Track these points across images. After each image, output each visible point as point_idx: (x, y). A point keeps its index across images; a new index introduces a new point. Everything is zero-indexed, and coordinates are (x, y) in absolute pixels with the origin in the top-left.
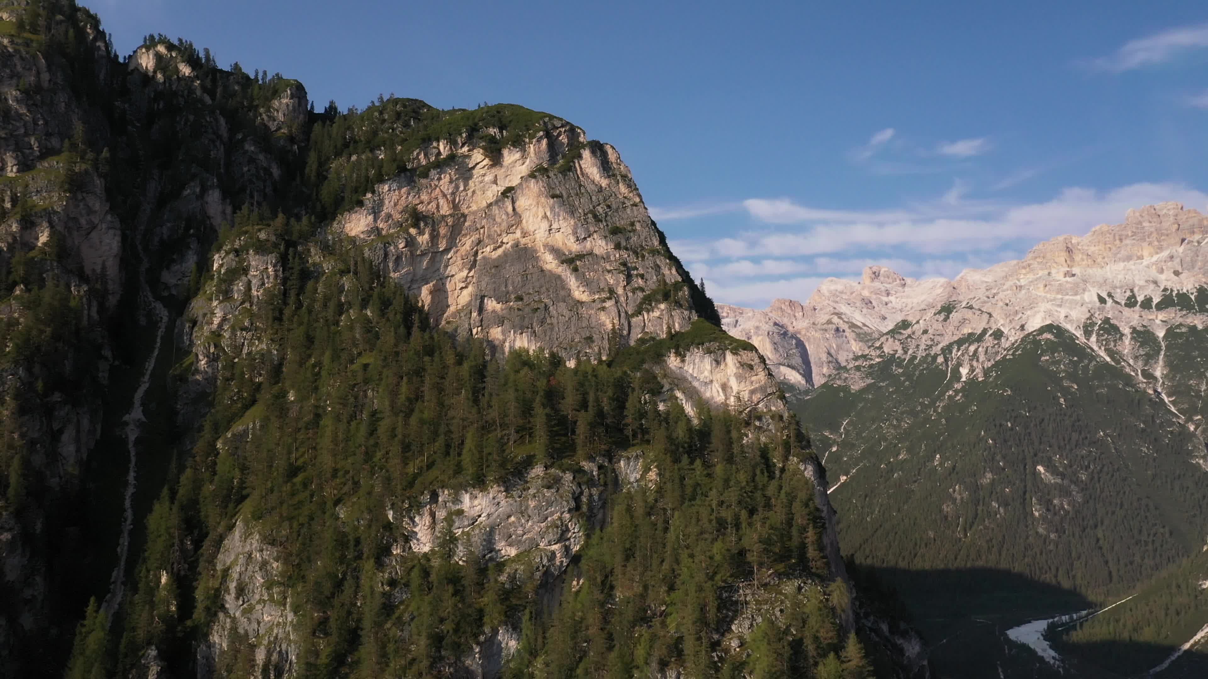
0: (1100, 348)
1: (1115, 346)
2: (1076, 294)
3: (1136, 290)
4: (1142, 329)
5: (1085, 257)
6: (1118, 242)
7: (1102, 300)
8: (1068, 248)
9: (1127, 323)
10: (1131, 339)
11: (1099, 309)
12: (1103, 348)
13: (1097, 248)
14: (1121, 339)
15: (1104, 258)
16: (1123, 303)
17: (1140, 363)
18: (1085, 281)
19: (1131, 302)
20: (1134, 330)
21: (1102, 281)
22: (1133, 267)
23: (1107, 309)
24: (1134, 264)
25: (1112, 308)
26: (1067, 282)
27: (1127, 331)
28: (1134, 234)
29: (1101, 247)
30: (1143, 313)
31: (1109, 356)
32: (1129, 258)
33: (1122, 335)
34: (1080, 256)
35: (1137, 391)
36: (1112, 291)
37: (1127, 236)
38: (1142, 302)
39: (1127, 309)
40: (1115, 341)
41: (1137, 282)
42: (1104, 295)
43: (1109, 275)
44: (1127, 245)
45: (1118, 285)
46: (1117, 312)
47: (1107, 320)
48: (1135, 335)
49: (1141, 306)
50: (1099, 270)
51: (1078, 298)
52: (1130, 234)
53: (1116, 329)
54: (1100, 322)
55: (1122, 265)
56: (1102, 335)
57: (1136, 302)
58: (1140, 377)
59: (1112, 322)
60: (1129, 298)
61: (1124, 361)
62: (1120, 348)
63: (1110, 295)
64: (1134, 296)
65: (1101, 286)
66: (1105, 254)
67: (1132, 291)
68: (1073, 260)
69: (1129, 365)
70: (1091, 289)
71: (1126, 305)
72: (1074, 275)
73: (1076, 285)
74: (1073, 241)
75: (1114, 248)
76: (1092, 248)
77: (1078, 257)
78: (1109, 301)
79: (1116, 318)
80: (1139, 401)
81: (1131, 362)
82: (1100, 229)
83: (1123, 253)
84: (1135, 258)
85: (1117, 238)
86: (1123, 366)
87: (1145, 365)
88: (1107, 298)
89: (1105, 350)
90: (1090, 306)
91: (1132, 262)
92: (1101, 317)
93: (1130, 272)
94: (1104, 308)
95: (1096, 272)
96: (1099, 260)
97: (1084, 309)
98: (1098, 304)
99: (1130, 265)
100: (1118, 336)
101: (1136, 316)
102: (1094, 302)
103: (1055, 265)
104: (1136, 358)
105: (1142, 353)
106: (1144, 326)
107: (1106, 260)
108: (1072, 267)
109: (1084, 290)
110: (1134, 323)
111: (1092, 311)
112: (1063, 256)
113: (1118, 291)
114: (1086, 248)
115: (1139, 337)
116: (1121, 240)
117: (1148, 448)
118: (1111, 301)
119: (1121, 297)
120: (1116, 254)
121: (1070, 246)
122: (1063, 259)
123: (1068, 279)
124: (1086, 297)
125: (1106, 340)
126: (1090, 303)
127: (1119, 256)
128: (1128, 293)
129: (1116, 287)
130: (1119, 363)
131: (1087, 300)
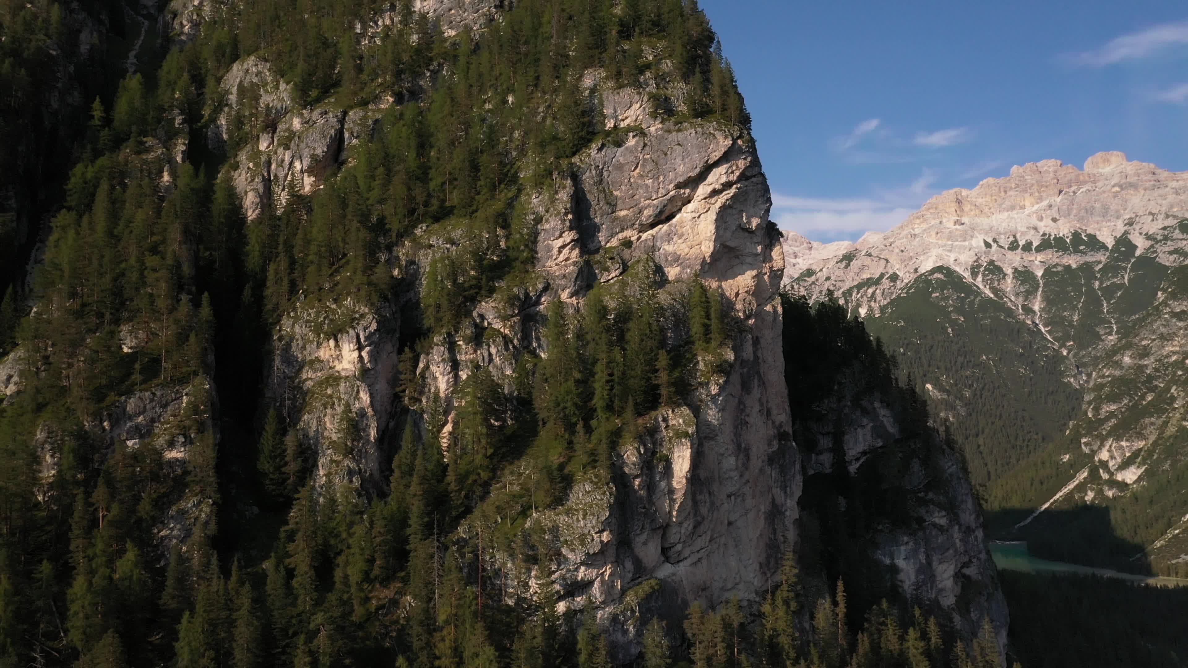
0: (985, 286)
1: (999, 285)
2: (965, 241)
3: (1018, 236)
4: (1023, 269)
5: (973, 208)
6: (1003, 194)
7: (988, 245)
8: (957, 199)
9: (1010, 264)
10: (1013, 278)
11: (985, 253)
12: (988, 287)
13: (984, 200)
14: (1004, 278)
15: (990, 209)
16: (1006, 247)
17: (1021, 299)
18: (973, 229)
19: (1014, 246)
20: (1016, 270)
21: (988, 228)
22: (1016, 216)
23: (992, 253)
24: (1017, 213)
25: (997, 251)
26: (957, 229)
27: (1009, 271)
28: (1017, 186)
29: (988, 198)
30: (1024, 256)
31: (993, 293)
32: (1012, 208)
33: (1005, 275)
34: (969, 206)
35: (1017, 322)
36: (997, 237)
37: (1011, 188)
38: (1023, 246)
39: (1010, 252)
40: (999, 280)
41: (1019, 229)
42: (990, 240)
43: (994, 223)
44: (1011, 196)
45: (1002, 231)
46: (1000, 255)
47: (991, 262)
48: (1016, 275)
49: (1022, 249)
50: (986, 219)
51: (967, 243)
52: (1013, 186)
53: (1000, 269)
54: (985, 264)
55: (1006, 214)
56: (988, 275)
57: (1018, 246)
58: (1021, 311)
59: (996, 263)
60: (1012, 243)
61: (1007, 297)
62: (1003, 287)
63: (995, 241)
64: (1016, 241)
65: (987, 233)
66: (991, 205)
67: (1014, 236)
68: (962, 210)
69: (1011, 301)
70: (978, 236)
71: (1009, 249)
72: (963, 224)
73: (966, 232)
74: (963, 194)
75: (999, 200)
76: (980, 200)
77: (967, 208)
78: (994, 246)
79: (1000, 261)
80: (1018, 331)
81: (1013, 298)
82: (987, 183)
83: (1008, 203)
84: (1018, 208)
85: (1002, 190)
86: (1006, 302)
87: (1025, 300)
88: (992, 243)
89: (990, 288)
90: (977, 250)
91: (1015, 212)
92: (986, 259)
93: (1013, 220)
94: (989, 252)
95: (983, 221)
96: (986, 210)
97: (972, 253)
98: (984, 248)
99: (1014, 214)
100: (1001, 276)
101: (1018, 258)
102: (981, 247)
103: (946, 215)
104: (1017, 295)
105: (1023, 290)
106: (1024, 267)
107: (992, 210)
108: (961, 216)
109: (972, 237)
110: (1016, 264)
111: (979, 255)
112: (953, 207)
113: (1003, 236)
114: (974, 200)
115: (1020, 276)
116: (1005, 192)
117: (1025, 369)
118: (995, 245)
119: (1005, 242)
120: (1001, 205)
121: (959, 197)
122: (953, 209)
123: (957, 227)
124: (974, 242)
125: (990, 279)
126: (977, 247)
127: (1004, 206)
128: (1011, 239)
129: (1001, 234)
130: (1002, 299)
131: (974, 245)
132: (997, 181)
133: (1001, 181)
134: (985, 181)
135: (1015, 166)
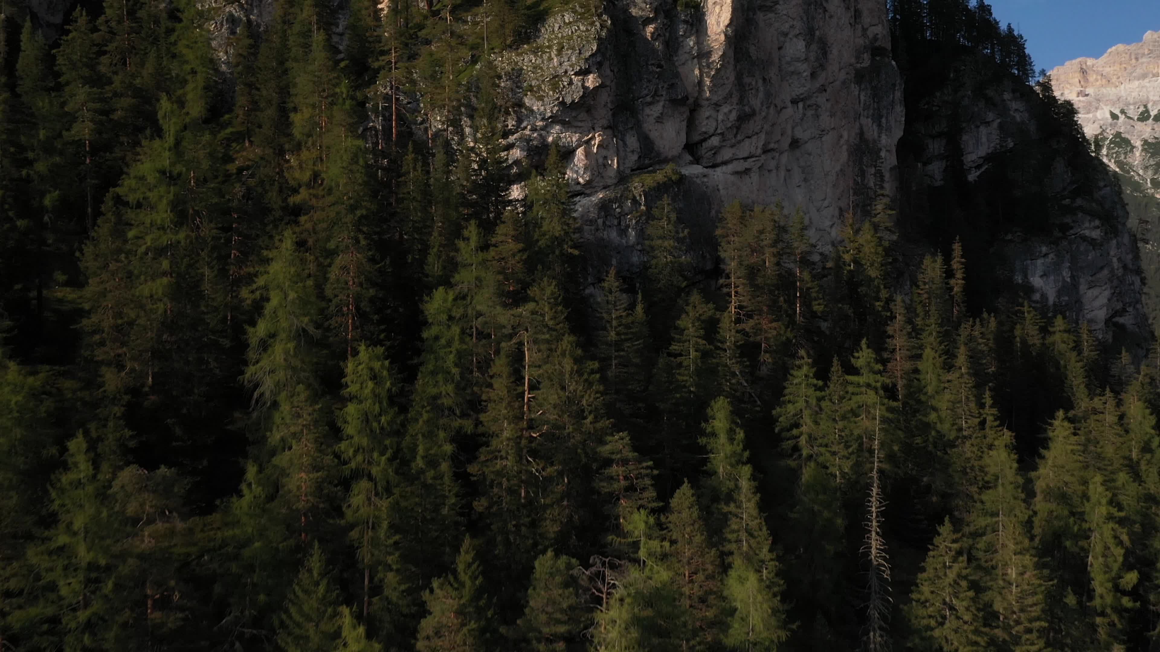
0: (1110, 161)
1: (1125, 158)
2: (1088, 113)
3: (1149, 106)
4: (1154, 141)
5: (1099, 77)
6: (1134, 61)
7: (1114, 116)
8: (1082, 69)
9: (1139, 136)
10: (1142, 150)
11: (1111, 125)
12: (1113, 161)
13: (1112, 68)
14: (1132, 151)
15: (1118, 78)
16: (1136, 118)
17: (1150, 173)
18: (1098, 100)
19: (1144, 117)
20: (1145, 142)
21: (1115, 99)
22: (1148, 85)
23: (1119, 124)
24: (1150, 82)
25: (1124, 123)
26: (1080, 101)
27: (1138, 144)
28: (1151, 52)
29: (1117, 67)
30: (1155, 126)
31: (1119, 167)
32: (1144, 76)
33: (1133, 147)
34: (1095, 77)
35: (1145, 196)
36: (1125, 108)
37: (1143, 55)
38: (1155, 116)
39: (1139, 123)
40: (1126, 154)
41: (1151, 98)
42: (1117, 112)
43: (1123, 93)
44: (1142, 63)
45: (1131, 102)
46: (1129, 127)
47: (1118, 135)
48: (1146, 147)
49: (1154, 119)
50: (1113, 89)
51: (1091, 115)
52: (1146, 52)
53: (1127, 142)
54: (1111, 137)
55: (1137, 83)
56: (1113, 148)
57: (1149, 116)
58: (1149, 185)
59: (1123, 135)
60: (1142, 113)
61: (1134, 171)
62: (1130, 160)
63: (1123, 112)
64: (1147, 111)
65: (1113, 104)
66: (1120, 74)
67: (1145, 106)
68: (1087, 81)
69: (1139, 175)
70: (1104, 107)
71: (1139, 119)
72: (1087, 95)
73: (1090, 103)
74: (1088, 64)
75: (1129, 68)
76: (1108, 69)
77: (1092, 78)
78: (1122, 118)
79: (1128, 133)
80: (1146, 206)
81: (1141, 172)
82: (1116, 50)
83: (1139, 71)
84: (1151, 76)
85: (1133, 57)
86: (1133, 176)
87: (1155, 174)
88: (1120, 115)
89: (1115, 162)
90: (1102, 122)
91: (1147, 80)
92: (1112, 132)
93: (1145, 90)
94: (1116, 124)
95: (1111, 92)
96: (1114, 79)
97: (1096, 125)
98: (1110, 120)
99: (1146, 82)
100: (1129, 149)
101: (1149, 129)
102: (1107, 119)
103: (1068, 86)
104: (1146, 168)
105: (1152, 163)
106: (1156, 138)
107: (1121, 79)
108: (1086, 87)
109: (1097, 108)
110: (1146, 136)
111: (1104, 127)
112: (1076, 78)
113: (1132, 107)
114: (1100, 69)
115: (1151, 148)
116: (1137, 59)
117: (1153, 246)
118: (1123, 116)
119: (1134, 112)
120: (1131, 73)
121: (1084, 67)
122: (1077, 80)
123: (1081, 98)
124: (1099, 114)
125: (1116, 153)
126: (1102, 119)
127: (1134, 74)
128: (1142, 109)
129: (1130, 104)
130: (1129, 173)
131: (1099, 117)
132: (1128, 47)
133: (1133, 47)
134: (1114, 48)
135: (1149, 32)
